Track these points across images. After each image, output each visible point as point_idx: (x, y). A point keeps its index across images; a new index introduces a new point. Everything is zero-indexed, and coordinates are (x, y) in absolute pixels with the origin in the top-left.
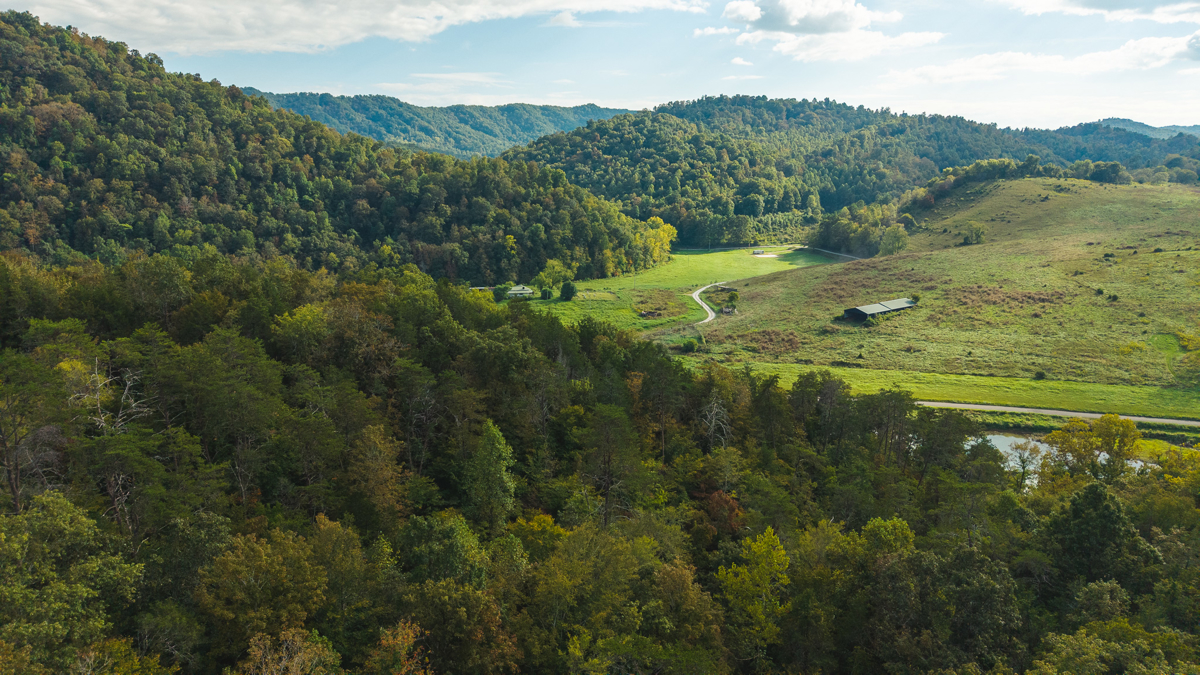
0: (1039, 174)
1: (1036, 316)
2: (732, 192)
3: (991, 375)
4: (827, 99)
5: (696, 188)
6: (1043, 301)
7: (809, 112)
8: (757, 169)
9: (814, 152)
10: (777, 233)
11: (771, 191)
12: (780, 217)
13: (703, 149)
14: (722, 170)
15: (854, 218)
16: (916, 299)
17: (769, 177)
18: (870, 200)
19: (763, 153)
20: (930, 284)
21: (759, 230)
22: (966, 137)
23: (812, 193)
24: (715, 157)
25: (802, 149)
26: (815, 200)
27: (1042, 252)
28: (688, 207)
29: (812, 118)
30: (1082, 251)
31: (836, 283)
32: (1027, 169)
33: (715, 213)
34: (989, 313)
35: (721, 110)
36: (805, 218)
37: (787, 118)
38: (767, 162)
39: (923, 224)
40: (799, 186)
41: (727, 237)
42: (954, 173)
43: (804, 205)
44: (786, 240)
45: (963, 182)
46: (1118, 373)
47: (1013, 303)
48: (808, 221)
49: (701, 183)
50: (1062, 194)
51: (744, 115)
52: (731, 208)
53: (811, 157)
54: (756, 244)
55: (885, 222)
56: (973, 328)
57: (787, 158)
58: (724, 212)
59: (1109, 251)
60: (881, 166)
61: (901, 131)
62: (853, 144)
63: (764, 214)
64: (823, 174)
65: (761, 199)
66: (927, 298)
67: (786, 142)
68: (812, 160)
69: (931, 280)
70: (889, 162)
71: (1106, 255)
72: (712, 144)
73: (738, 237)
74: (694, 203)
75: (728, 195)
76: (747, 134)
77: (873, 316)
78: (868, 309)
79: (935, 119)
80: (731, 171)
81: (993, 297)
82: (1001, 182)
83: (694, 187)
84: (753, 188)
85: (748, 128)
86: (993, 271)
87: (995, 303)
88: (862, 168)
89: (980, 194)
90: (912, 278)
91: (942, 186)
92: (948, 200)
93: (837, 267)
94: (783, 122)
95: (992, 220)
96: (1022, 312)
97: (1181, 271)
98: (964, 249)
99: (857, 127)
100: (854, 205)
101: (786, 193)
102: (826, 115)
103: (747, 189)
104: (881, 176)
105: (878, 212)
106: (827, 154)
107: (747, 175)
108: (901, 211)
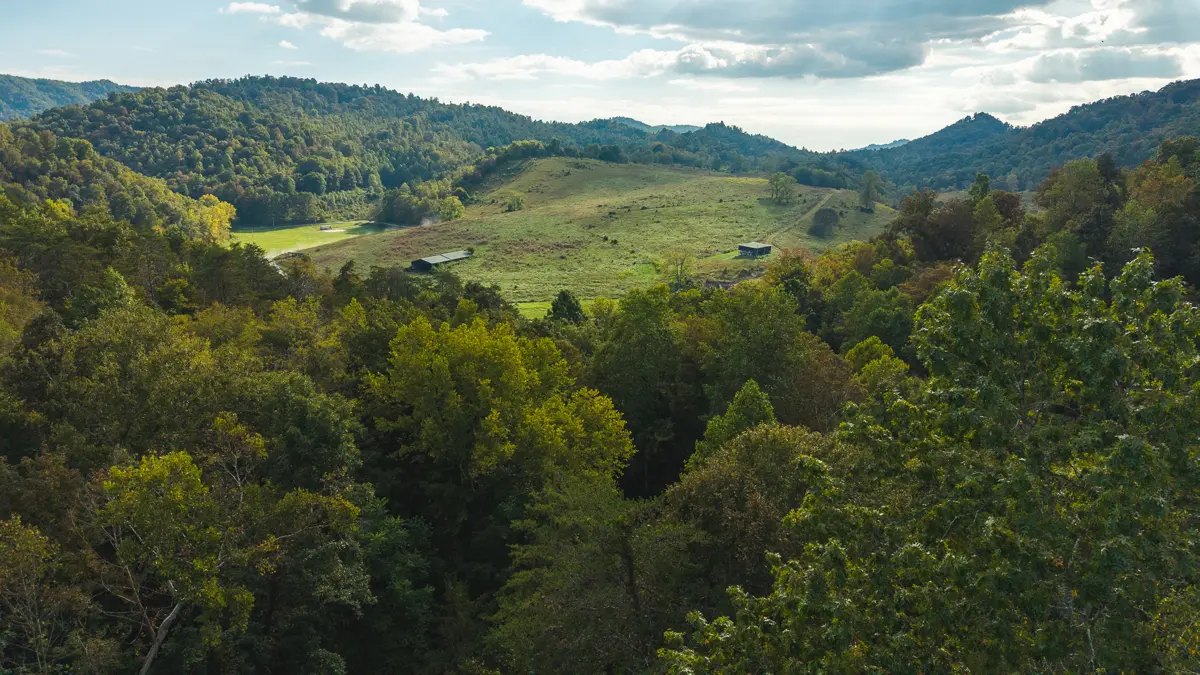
0: (560, 154)
1: (562, 258)
2: (290, 171)
3: (532, 301)
4: (377, 86)
5: (251, 166)
6: (567, 247)
7: (360, 97)
8: (315, 148)
9: (370, 135)
10: (343, 211)
11: (332, 169)
12: (343, 194)
13: (253, 127)
14: (278, 148)
15: (414, 192)
16: (471, 251)
17: (328, 156)
18: (427, 177)
19: (319, 133)
20: (482, 240)
21: (324, 208)
22: (505, 125)
23: (372, 173)
24: (268, 136)
25: (358, 132)
26: (376, 179)
27: (567, 213)
28: (244, 184)
29: (365, 103)
30: (594, 211)
31: (403, 244)
32: (553, 150)
33: (275, 190)
34: (529, 258)
35: (269, 90)
36: (368, 196)
37: (340, 102)
38: (324, 142)
39: (475, 196)
40: (359, 166)
41: (291, 215)
42: (496, 152)
43: (365, 184)
44: (352, 217)
45: (504, 160)
46: (617, 291)
47: (546, 250)
48: (370, 198)
49: (256, 161)
50: (581, 170)
51: (294, 97)
52: (292, 184)
53: (367, 139)
54: (322, 221)
55: (442, 195)
56: (517, 269)
57: (344, 139)
58: (286, 189)
59: (612, 210)
60: (434, 148)
61: (450, 118)
62: (406, 127)
63: (327, 192)
64: (381, 155)
65: (323, 177)
66: (480, 250)
67: (341, 125)
68: (369, 142)
69: (483, 237)
70: (441, 145)
71: (610, 213)
72: (264, 122)
73: (303, 214)
74: (251, 181)
75: (287, 172)
76: (299, 115)
77: (436, 265)
78: (432, 260)
79: (479, 108)
80: (288, 150)
81: (532, 247)
82: (534, 160)
83: (249, 165)
84: (313, 166)
85: (300, 110)
86: (531, 228)
87: (533, 251)
88: (417, 150)
89: (518, 171)
90: (467, 236)
91: (487, 163)
92: (493, 176)
93: (403, 231)
94: (335, 106)
95: (530, 191)
96: (553, 256)
97: (658, 222)
98: (509, 214)
99: (409, 113)
100: (413, 181)
101: (347, 172)
102: (379, 101)
103: (305, 168)
104: (435, 157)
105: (435, 187)
106: (383, 136)
107: (304, 153)
108: (454, 186)
